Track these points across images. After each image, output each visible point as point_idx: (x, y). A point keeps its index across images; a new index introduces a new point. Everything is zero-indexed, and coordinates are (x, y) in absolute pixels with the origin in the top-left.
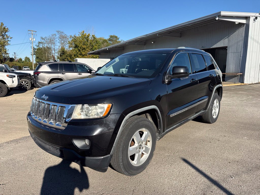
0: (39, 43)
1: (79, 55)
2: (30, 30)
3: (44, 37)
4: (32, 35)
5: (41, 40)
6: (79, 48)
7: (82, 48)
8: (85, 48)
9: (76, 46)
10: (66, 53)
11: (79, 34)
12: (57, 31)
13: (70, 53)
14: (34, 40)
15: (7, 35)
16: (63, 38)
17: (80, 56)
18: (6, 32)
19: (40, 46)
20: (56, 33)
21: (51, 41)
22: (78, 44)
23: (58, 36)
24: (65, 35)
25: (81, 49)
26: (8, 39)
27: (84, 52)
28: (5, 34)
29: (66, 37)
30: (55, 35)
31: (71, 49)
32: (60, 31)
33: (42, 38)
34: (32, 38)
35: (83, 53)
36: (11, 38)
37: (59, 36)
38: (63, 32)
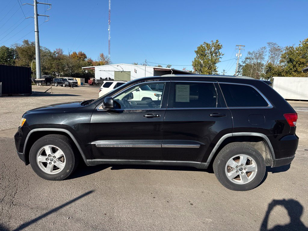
0: (247, 58)
1: (293, 72)
2: (237, 45)
3: (251, 52)
4: (239, 50)
5: (248, 55)
6: (295, 63)
7: (299, 62)
8: (303, 62)
9: (291, 61)
10: (273, 70)
11: (300, 43)
12: (268, 43)
13: (278, 70)
14: (241, 56)
15: (219, 52)
16: (275, 50)
17: (295, 74)
18: (219, 49)
19: (247, 62)
20: (267, 45)
21: (260, 56)
22: (294, 58)
23: (268, 49)
24: (278, 46)
25: (297, 64)
26: (220, 56)
27: (302, 67)
28: (218, 51)
29: (279, 50)
30: (265, 48)
31: (283, 64)
32: (272, 43)
33: (249, 53)
34: (239, 54)
35: (300, 69)
36: (222, 55)
37: (270, 49)
38: (275, 44)
